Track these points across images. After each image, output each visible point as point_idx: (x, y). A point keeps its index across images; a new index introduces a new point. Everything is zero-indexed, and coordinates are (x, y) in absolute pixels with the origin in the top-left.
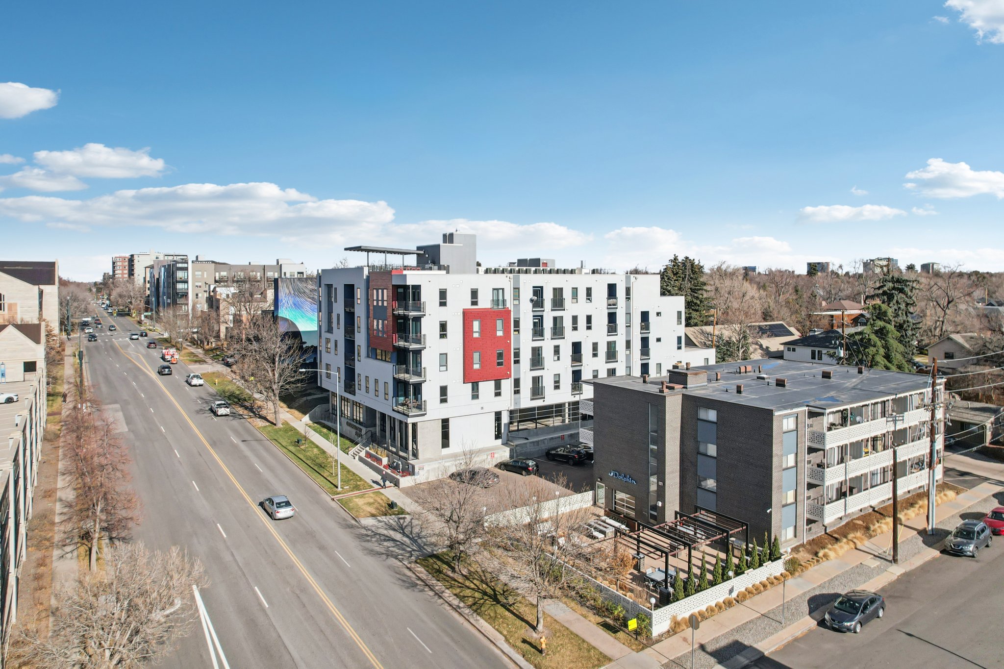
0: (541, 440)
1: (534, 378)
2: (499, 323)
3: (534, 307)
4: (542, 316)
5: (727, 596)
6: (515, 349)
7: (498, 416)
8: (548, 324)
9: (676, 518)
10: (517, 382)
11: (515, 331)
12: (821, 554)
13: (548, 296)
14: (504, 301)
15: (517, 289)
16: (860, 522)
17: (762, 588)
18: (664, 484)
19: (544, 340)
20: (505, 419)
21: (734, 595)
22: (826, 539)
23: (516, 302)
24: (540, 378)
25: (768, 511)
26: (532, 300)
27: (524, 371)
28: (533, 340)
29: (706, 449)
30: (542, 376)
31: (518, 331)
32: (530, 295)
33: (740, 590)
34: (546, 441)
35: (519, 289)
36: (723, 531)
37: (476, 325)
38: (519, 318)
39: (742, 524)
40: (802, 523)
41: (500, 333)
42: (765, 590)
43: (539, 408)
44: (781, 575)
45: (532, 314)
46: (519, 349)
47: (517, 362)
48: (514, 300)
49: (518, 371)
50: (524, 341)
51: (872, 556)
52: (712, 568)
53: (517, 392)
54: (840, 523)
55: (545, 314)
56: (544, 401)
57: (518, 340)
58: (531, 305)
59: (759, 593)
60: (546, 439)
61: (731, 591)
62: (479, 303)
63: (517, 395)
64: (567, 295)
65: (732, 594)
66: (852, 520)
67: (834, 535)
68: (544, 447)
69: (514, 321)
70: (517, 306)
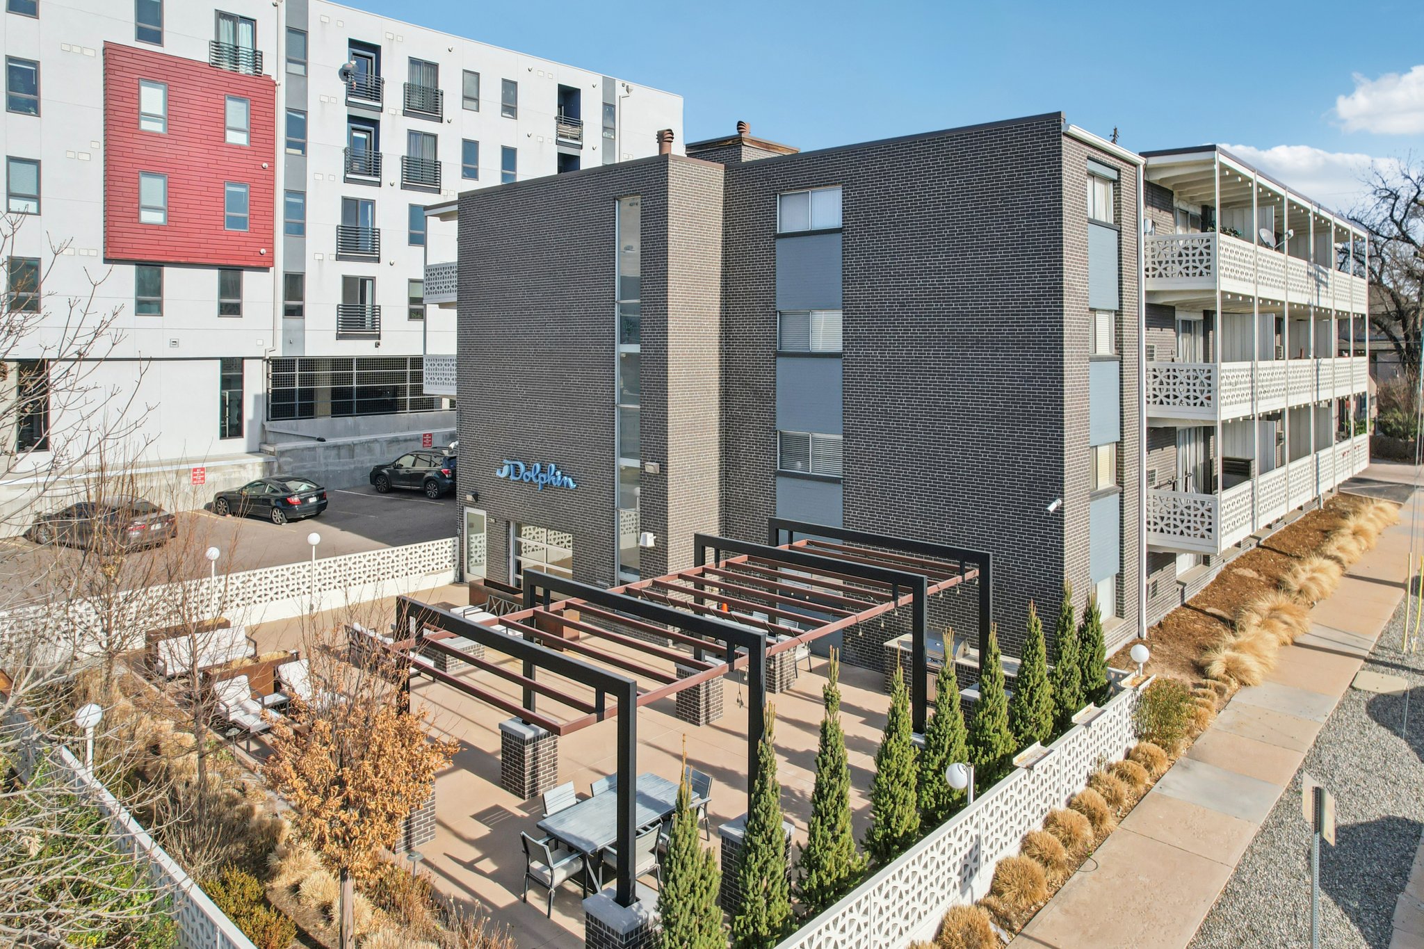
0: (361, 443)
1: (347, 281)
2: (237, 113)
3: (351, 92)
4: (375, 123)
5: (955, 899)
6: (288, 193)
7: (232, 373)
8: (393, 147)
9: (700, 559)
10: (294, 284)
11: (289, 145)
12: (1217, 668)
13: (395, 75)
14: (256, 56)
15: (297, 35)
16: (1249, 573)
17: (1088, 831)
18: (664, 467)
19: (379, 184)
20: (256, 383)
21: (981, 885)
22: (1195, 622)
23: (299, 69)
24: (369, 283)
25: (1052, 508)
26: (345, 73)
27: (318, 257)
28: (347, 180)
29: (807, 333)
30: (373, 279)
31: (303, 147)
32: (343, 57)
33: (1000, 856)
34: (377, 447)
35: (304, 34)
36: (898, 583)
37: (152, 99)
38: (305, 113)
39: (966, 558)
40: (1137, 563)
41: (237, 138)
42: (1102, 837)
43: (363, 362)
44: (1128, 756)
45: (344, 112)
46: (302, 194)
47: (297, 228)
48: (289, 60)
49: (296, 253)
50: (320, 177)
51: (1362, 662)
52: (867, 763)
53: (294, 311)
54: (1207, 575)
55: (384, 119)
56: (377, 345)
57: (298, 170)
58: (341, 87)
59: (1084, 857)
60: (376, 441)
61: (969, 870)
62: (166, 37)
63: (294, 321)
64: (450, 86)
65: (975, 882)
66: (1229, 567)
67: (1208, 610)
68: (369, 462)
69: (290, 119)
70: (299, 82)
